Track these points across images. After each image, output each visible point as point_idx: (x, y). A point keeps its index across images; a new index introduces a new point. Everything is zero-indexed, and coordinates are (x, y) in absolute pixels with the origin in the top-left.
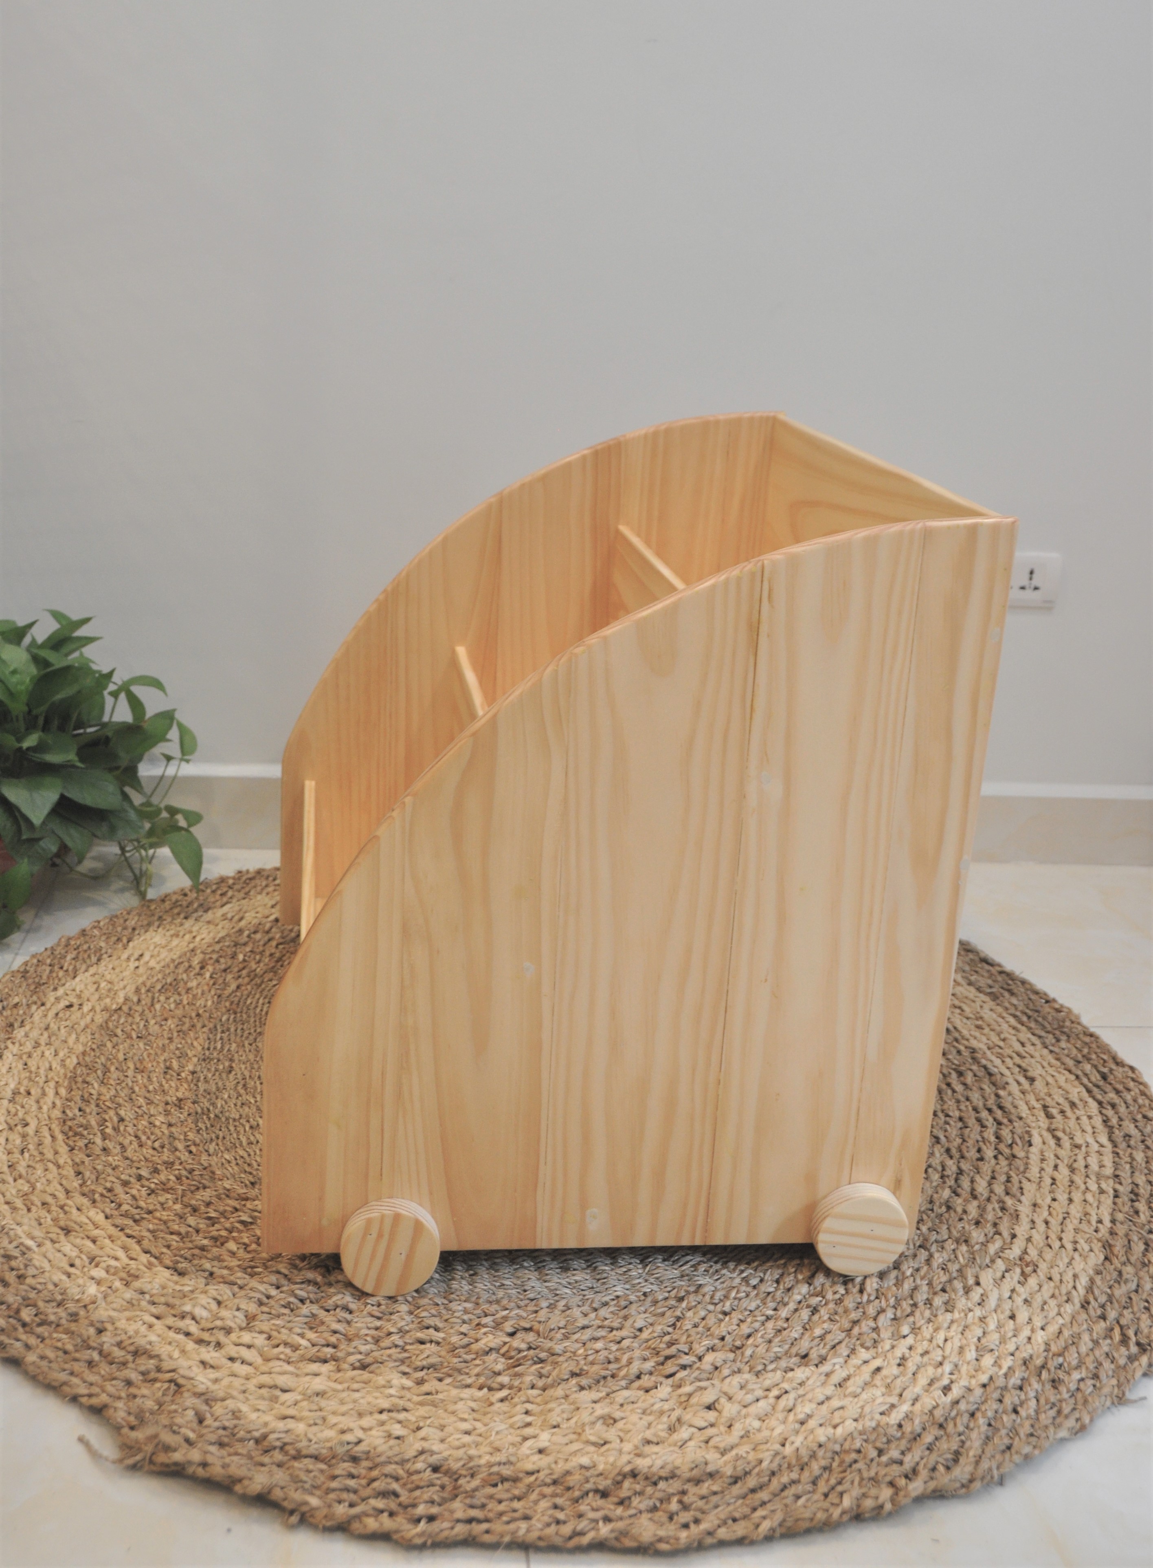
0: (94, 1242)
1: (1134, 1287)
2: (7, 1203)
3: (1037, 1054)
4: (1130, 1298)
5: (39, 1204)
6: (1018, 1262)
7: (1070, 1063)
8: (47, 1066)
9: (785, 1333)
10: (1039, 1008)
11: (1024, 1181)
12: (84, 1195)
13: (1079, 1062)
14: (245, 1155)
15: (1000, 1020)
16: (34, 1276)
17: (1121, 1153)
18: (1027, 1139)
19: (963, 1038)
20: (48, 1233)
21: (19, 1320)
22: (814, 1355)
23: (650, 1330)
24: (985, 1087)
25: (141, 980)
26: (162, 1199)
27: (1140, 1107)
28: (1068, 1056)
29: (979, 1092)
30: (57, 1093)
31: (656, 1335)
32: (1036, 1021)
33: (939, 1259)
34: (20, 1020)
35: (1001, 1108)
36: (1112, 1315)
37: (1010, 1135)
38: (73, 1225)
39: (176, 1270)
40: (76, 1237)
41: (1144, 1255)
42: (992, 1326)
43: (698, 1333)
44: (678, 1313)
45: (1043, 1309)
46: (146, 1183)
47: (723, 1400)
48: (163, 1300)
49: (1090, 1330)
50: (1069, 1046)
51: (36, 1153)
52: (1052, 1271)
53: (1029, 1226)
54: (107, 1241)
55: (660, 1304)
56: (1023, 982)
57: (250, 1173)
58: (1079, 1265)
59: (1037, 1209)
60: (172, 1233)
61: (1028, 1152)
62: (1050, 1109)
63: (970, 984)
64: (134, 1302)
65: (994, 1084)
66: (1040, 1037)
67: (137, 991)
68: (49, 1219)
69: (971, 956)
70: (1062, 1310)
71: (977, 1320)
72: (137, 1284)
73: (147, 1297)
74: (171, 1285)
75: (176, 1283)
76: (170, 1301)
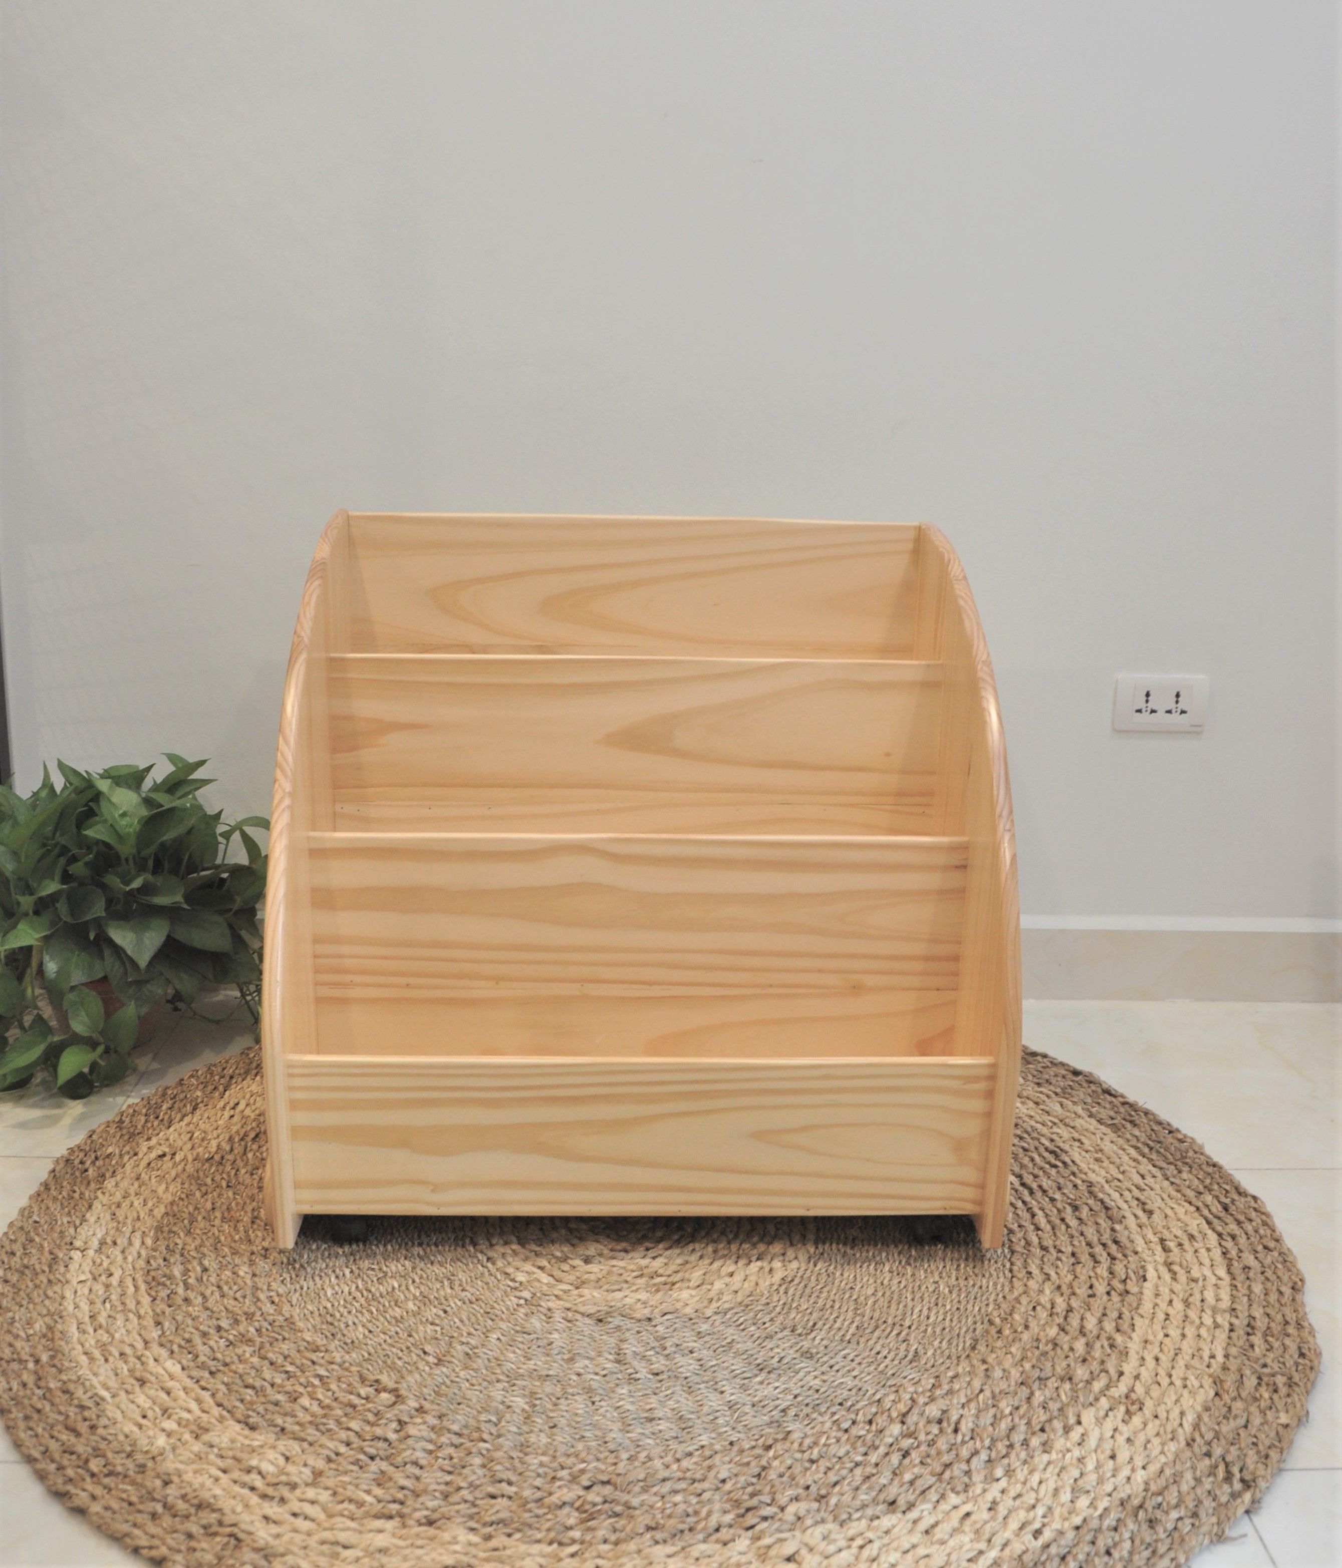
0: (168, 1393)
1: (1242, 1421)
2: (86, 1353)
3: (1157, 1187)
4: (1239, 1434)
5: (117, 1354)
6: (1124, 1400)
7: (1191, 1194)
8: (135, 1215)
9: (874, 1479)
10: (1162, 1139)
11: (1136, 1318)
12: (161, 1345)
13: (1200, 1193)
14: (329, 1305)
15: (1121, 1152)
16: (105, 1427)
17: (1239, 1285)
18: (1141, 1273)
19: (1081, 1171)
20: (123, 1384)
21: (88, 1470)
22: (902, 1501)
23: (733, 1481)
24: (1101, 1221)
25: (235, 1129)
26: (239, 1351)
27: (1261, 1238)
28: (1189, 1187)
29: (1095, 1227)
30: (143, 1243)
31: (739, 1486)
32: (1158, 1152)
33: (1038, 1397)
34: (111, 1170)
35: (1116, 1242)
36: (1218, 1451)
37: (1124, 1270)
38: (148, 1376)
39: (247, 1424)
40: (150, 1388)
41: (1256, 1389)
42: (1090, 1465)
43: (782, 1483)
44: (764, 1462)
45: (1145, 1448)
46: (225, 1334)
47: (804, 1552)
48: (230, 1453)
49: (1194, 1468)
50: (1191, 1177)
51: (117, 1303)
52: (1159, 1409)
53: (1137, 1364)
54: (182, 1394)
55: (746, 1453)
56: (1147, 1113)
57: (332, 1324)
58: (1187, 1401)
59: (1148, 1346)
60: (247, 1387)
61: (1141, 1287)
62: (1167, 1243)
63: (1091, 1116)
64: (203, 1455)
65: (1110, 1218)
66: (1161, 1168)
67: (231, 1139)
68: (125, 1370)
69: (1093, 1087)
70: (1166, 1448)
71: (1075, 1461)
72: (206, 1437)
73: (216, 1450)
74: (240, 1438)
75: (246, 1437)
76: (239, 1455)
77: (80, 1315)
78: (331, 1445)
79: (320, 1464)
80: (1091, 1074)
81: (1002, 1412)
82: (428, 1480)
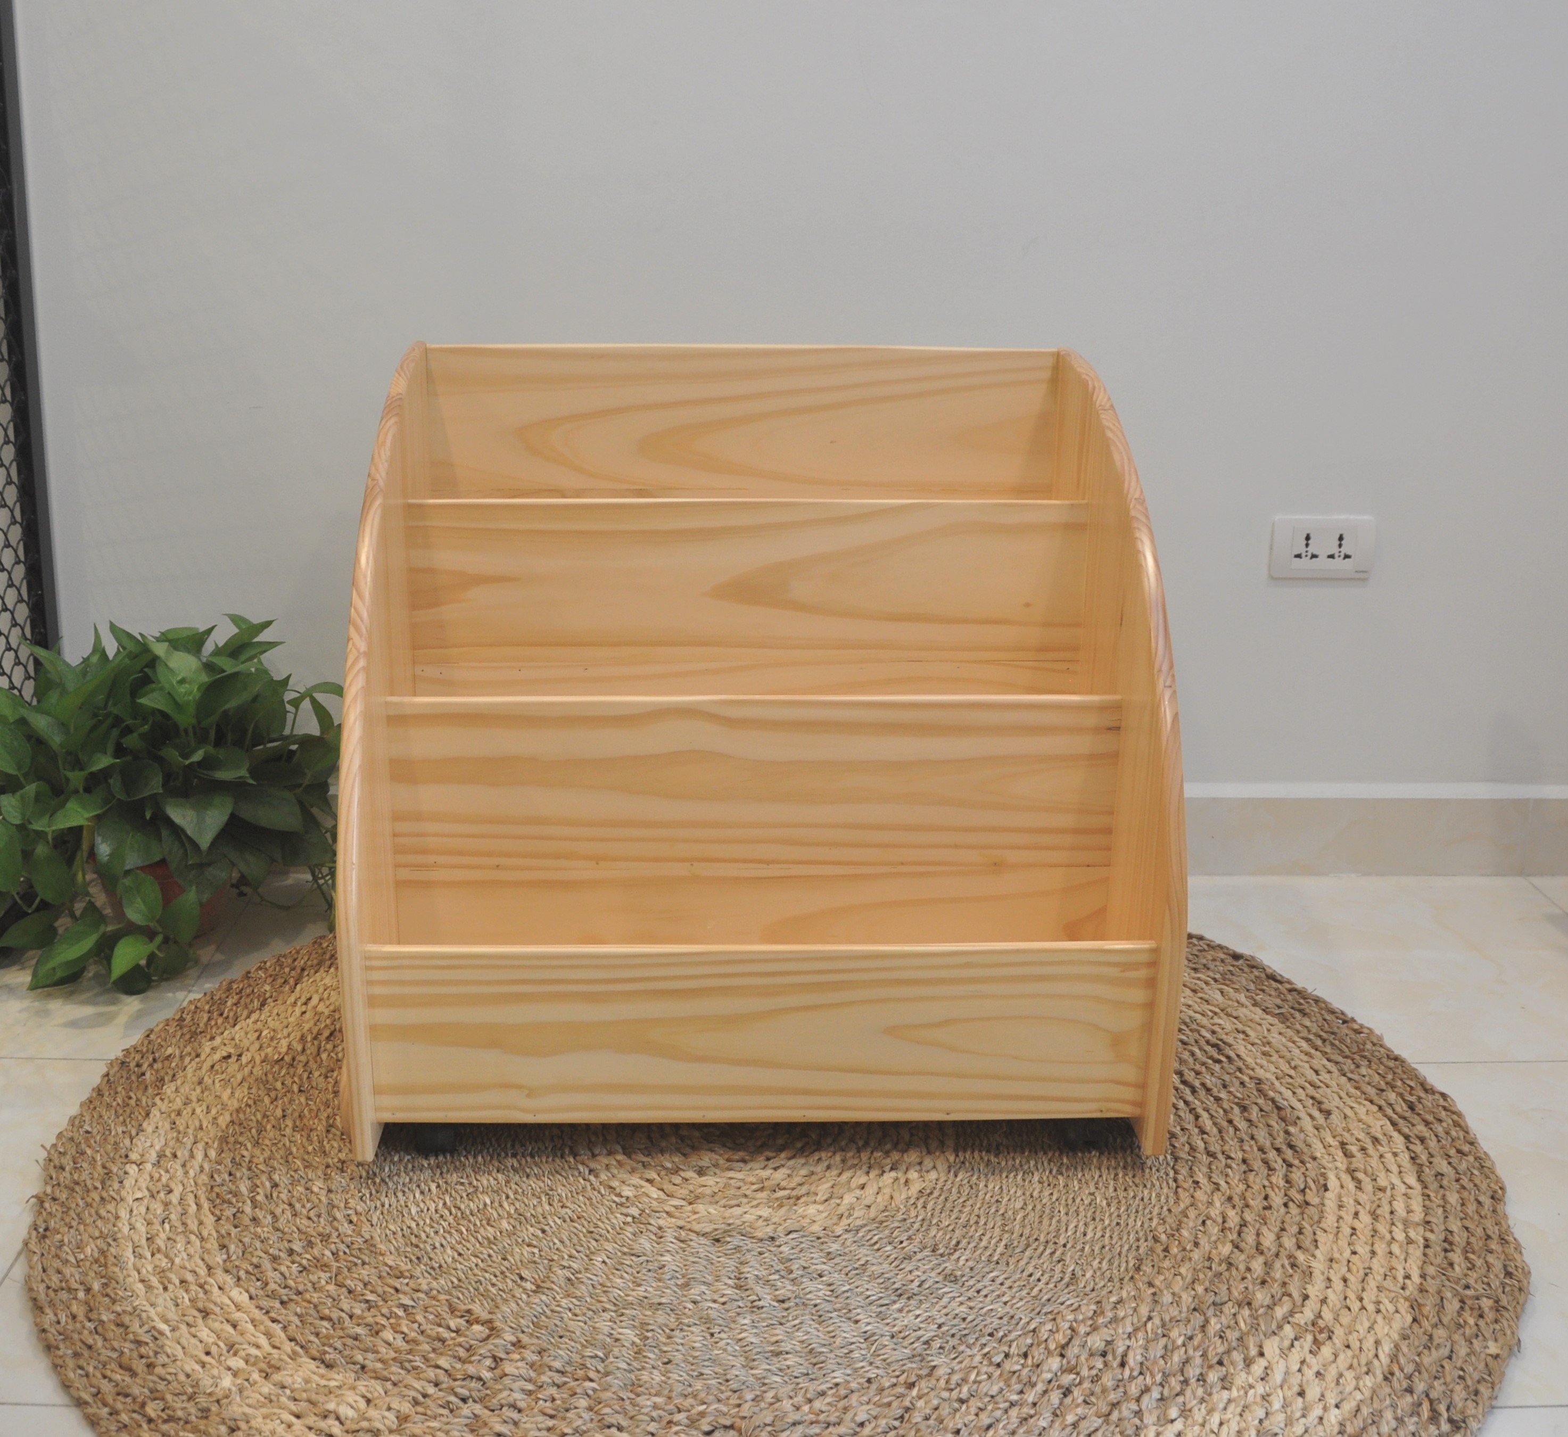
0: (235, 1326)
1: (1445, 1352)
2: (142, 1281)
3: (1333, 1083)
4: (1442, 1367)
5: (177, 1282)
6: (1310, 1328)
7: (1372, 1091)
8: (197, 1124)
9: (1032, 1421)
10: (1335, 1030)
11: (1319, 1232)
12: (227, 1271)
13: (1383, 1090)
14: (413, 1225)
15: (1291, 1045)
16: (163, 1365)
17: (1432, 1195)
18: (1322, 1182)
19: (1247, 1067)
20: (184, 1315)
21: (144, 1416)
23: (873, 1425)
24: (1273, 1123)
25: (307, 1026)
26: (314, 1278)
27: (1453, 1140)
28: (1369, 1084)
29: (1266, 1129)
30: (206, 1155)
31: (880, 1430)
32: (1332, 1044)
33: (1214, 1325)
34: (171, 1073)
35: (1291, 1147)
36: (1420, 1387)
37: (1302, 1179)
38: (212, 1306)
39: (323, 1362)
40: (214, 1321)
41: (1459, 1314)
42: (1277, 1405)
43: (929, 1427)
44: (907, 1403)
45: (1338, 1383)
46: (298, 1259)
48: (304, 1395)
49: (1394, 1406)
50: (1370, 1072)
51: (178, 1224)
52: (1351, 1338)
53: (1323, 1285)
54: (250, 1326)
55: (886, 1392)
56: (1317, 1001)
57: (417, 1246)
58: (1382, 1329)
59: (1334, 1265)
60: (322, 1318)
61: (1323, 1198)
62: (1348, 1147)
63: (1255, 1004)
64: (273, 1397)
65: (1283, 1119)
66: (1337, 1063)
67: (303, 1038)
68: (187, 1300)
69: (1256, 972)
70: (1361, 1383)
71: (1258, 1399)
72: (276, 1377)
73: (288, 1392)
74: (316, 1378)
75: (322, 1376)
76: (314, 1397)
77: (136, 1238)
78: (417, 1385)
79: (406, 1408)
80: (1253, 957)
81: (1174, 1342)
82: (528, 1426)
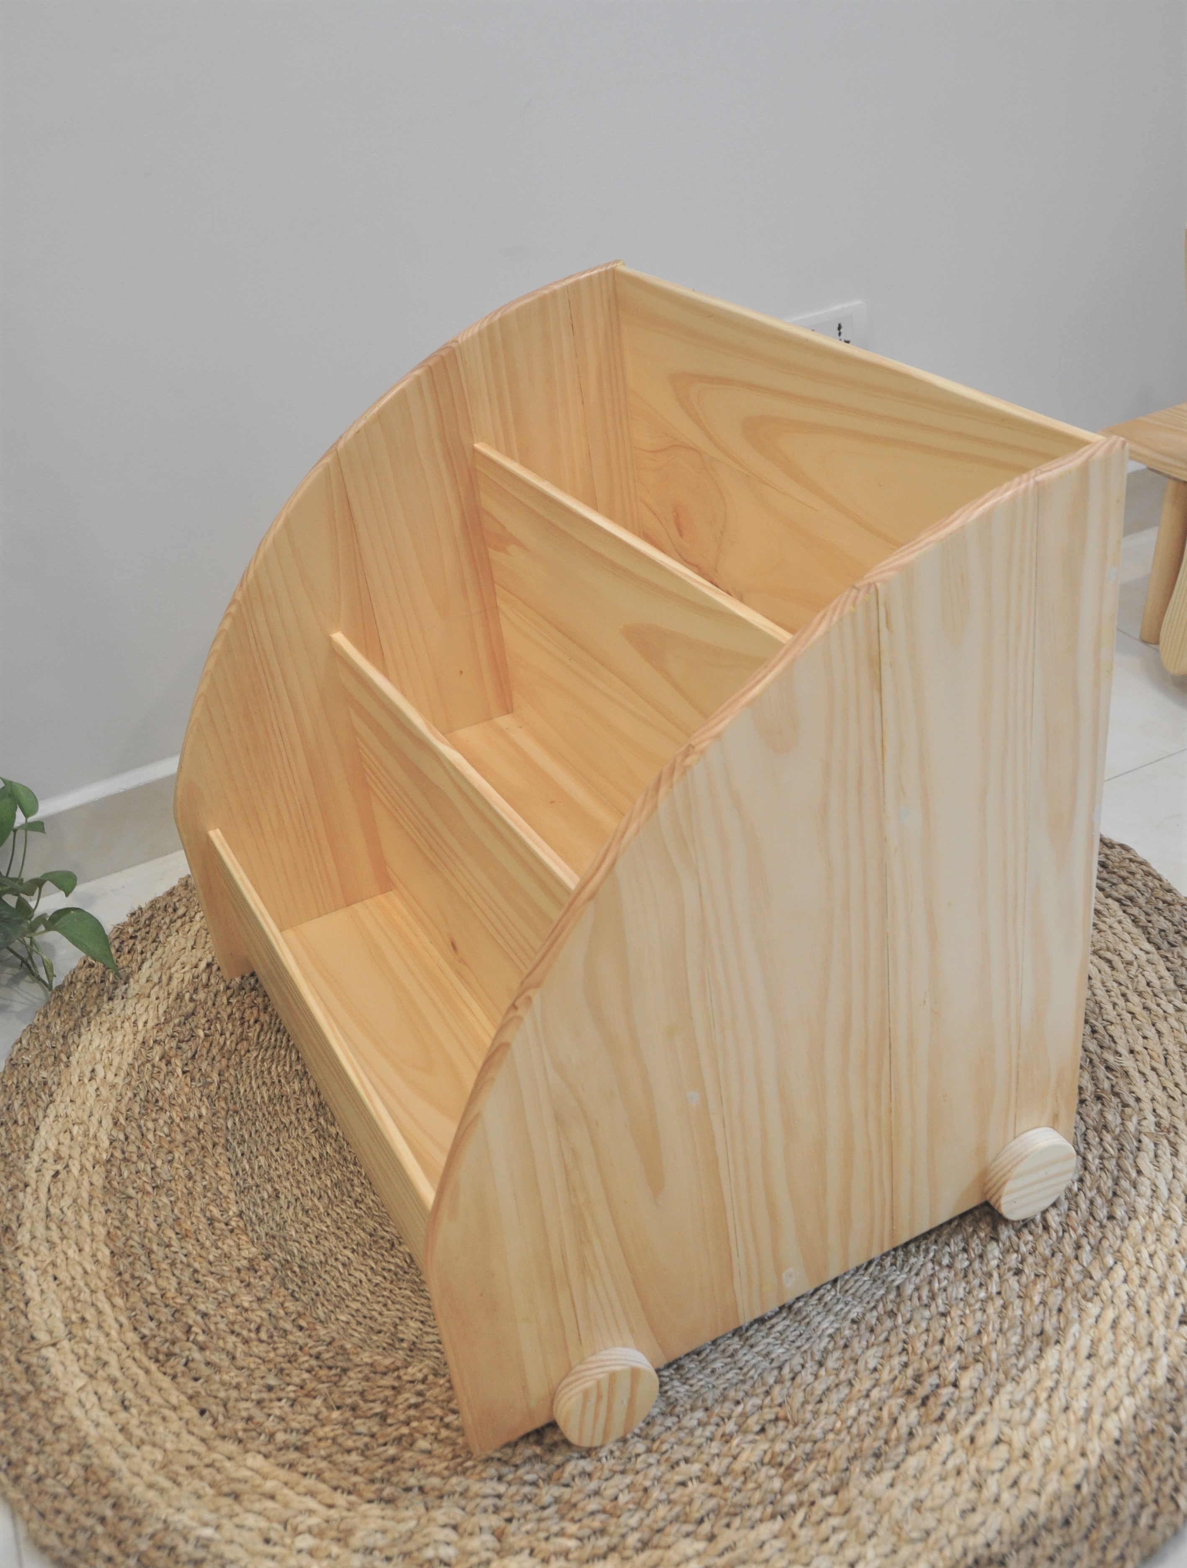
0: (274, 1500)
2: (150, 1487)
5: (185, 1473)
6: (1159, 1132)
8: (81, 1271)
9: (1008, 1312)
11: (1108, 1026)
12: (224, 1437)
14: (359, 1306)
17: (1167, 955)
20: (218, 1507)
22: (1049, 1328)
23: (886, 1367)
25: (112, 1107)
26: (311, 1410)
27: (1153, 891)
30: (114, 1306)
31: (895, 1371)
34: (14, 1218)
38: (238, 1485)
39: (381, 1500)
40: (251, 1502)
44: (901, 1335)
46: (282, 1394)
47: (1006, 1430)
51: (139, 1401)
53: (1143, 1081)
54: (286, 1492)
55: (877, 1329)
59: (1138, 1056)
60: (349, 1452)
67: (116, 1122)
68: (208, 1489)
71: (1163, 1219)
77: (108, 1435)
